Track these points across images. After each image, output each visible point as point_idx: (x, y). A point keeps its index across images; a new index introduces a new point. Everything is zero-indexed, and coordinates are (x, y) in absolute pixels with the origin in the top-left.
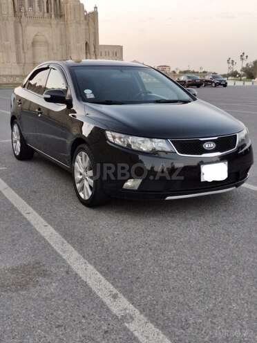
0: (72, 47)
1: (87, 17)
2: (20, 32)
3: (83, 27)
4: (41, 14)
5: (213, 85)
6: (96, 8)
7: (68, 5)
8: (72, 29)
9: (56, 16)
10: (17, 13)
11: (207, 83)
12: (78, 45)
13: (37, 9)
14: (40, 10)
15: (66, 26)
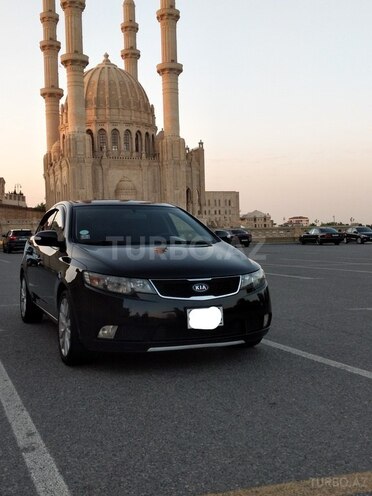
0: (168, 195)
1: (190, 156)
2: (100, 177)
3: (184, 169)
4: (129, 153)
5: (359, 241)
6: (201, 143)
7: (164, 141)
8: (168, 171)
9: (148, 156)
10: (97, 154)
11: (351, 239)
12: (176, 192)
13: (123, 147)
14: (127, 149)
15: (161, 168)
